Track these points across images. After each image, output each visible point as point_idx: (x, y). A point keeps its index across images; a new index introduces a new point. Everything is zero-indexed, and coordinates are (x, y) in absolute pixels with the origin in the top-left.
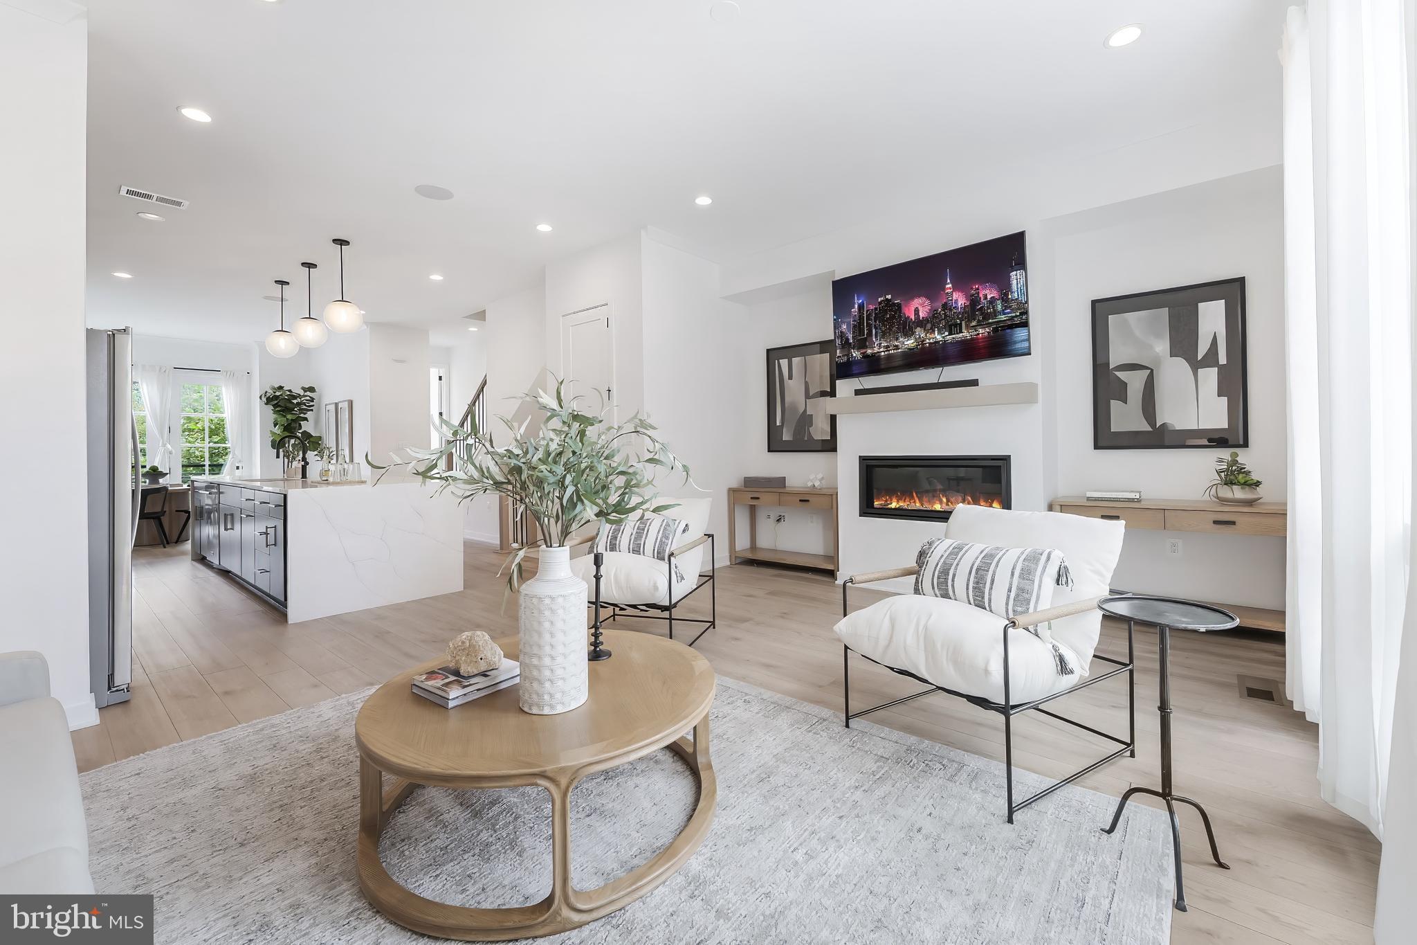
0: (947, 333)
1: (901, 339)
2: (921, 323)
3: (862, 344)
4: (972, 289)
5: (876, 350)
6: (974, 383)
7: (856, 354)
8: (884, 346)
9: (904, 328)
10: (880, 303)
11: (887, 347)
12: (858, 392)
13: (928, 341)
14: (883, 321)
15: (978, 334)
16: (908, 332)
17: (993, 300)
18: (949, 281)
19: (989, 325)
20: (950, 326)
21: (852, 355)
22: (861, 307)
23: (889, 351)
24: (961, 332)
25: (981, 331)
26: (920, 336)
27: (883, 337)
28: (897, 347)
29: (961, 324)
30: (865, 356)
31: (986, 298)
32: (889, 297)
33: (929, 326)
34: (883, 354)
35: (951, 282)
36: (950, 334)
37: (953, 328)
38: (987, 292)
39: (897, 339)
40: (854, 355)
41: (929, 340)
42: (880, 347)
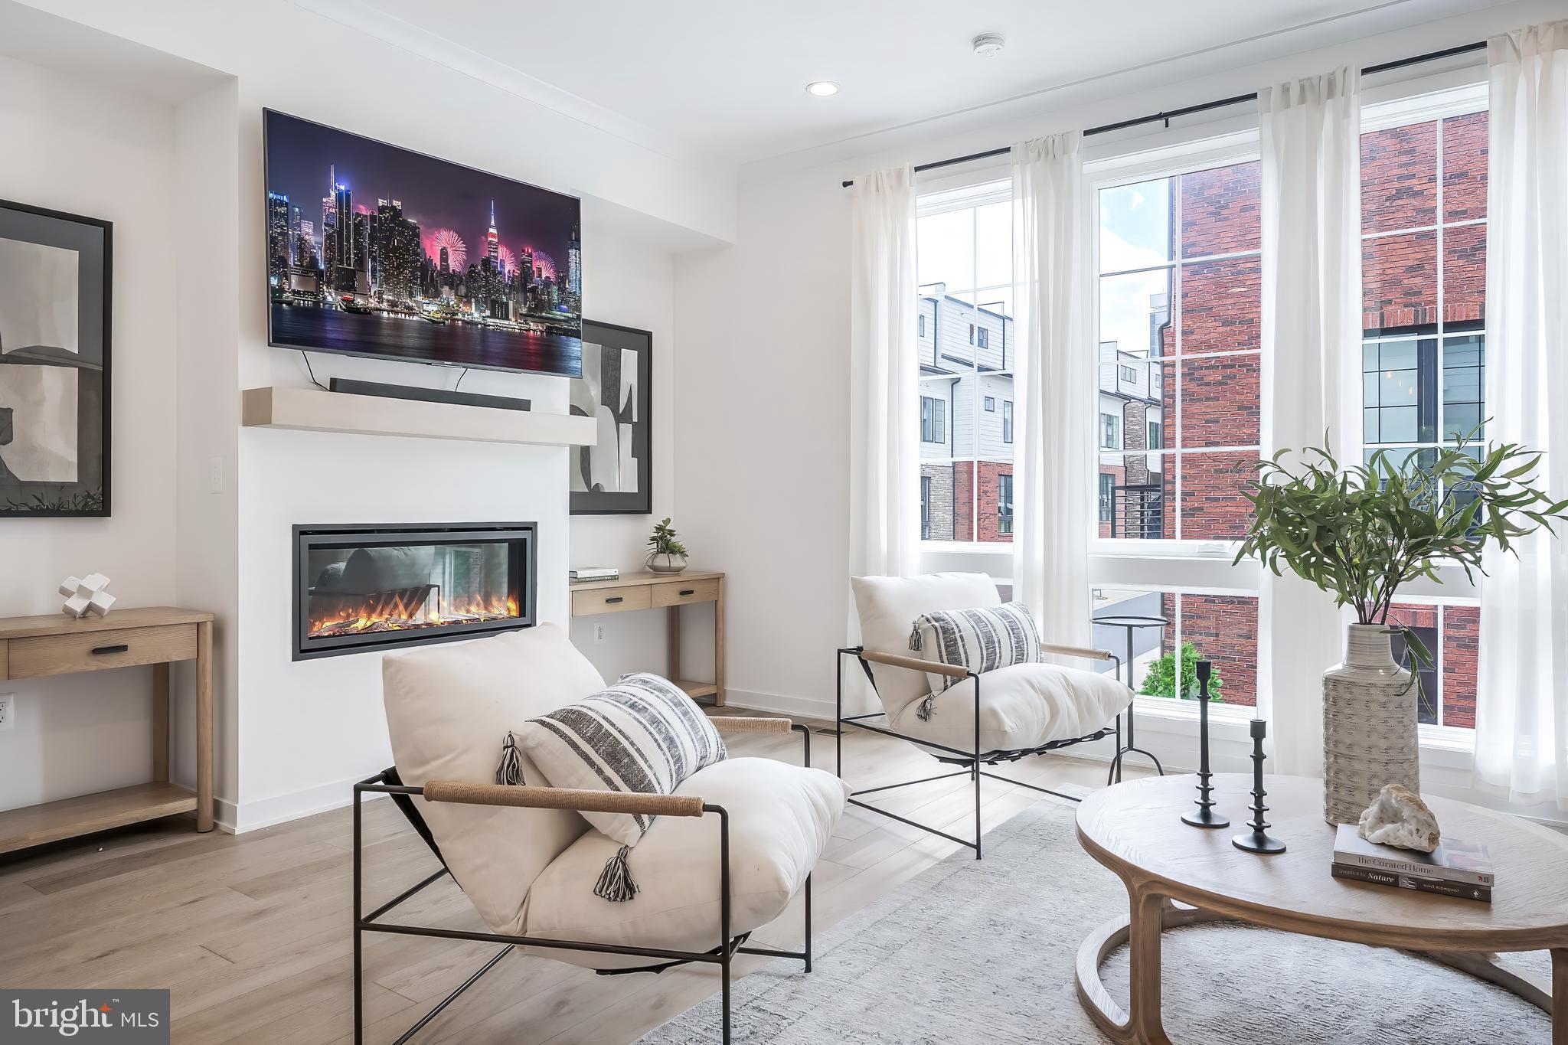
0: (488, 313)
1: (419, 298)
2: (452, 280)
3: (347, 282)
4: (524, 251)
5: (373, 303)
6: (523, 405)
7: (332, 298)
8: (388, 301)
9: (423, 278)
10: (382, 210)
11: (393, 304)
12: (335, 385)
13: (460, 316)
14: (388, 251)
15: (529, 330)
16: (431, 288)
17: (547, 283)
18: (493, 223)
19: (543, 320)
20: (494, 302)
21: (325, 298)
22: (343, 200)
23: (397, 313)
24: (507, 318)
25: (533, 326)
26: (448, 303)
27: (387, 280)
28: (410, 311)
29: (507, 304)
30: (351, 309)
31: (540, 276)
32: (397, 204)
33: (463, 290)
34: (385, 314)
35: (497, 226)
36: (493, 316)
37: (499, 309)
38: (542, 264)
39: (411, 295)
40: (330, 299)
41: (464, 315)
42: (381, 300)
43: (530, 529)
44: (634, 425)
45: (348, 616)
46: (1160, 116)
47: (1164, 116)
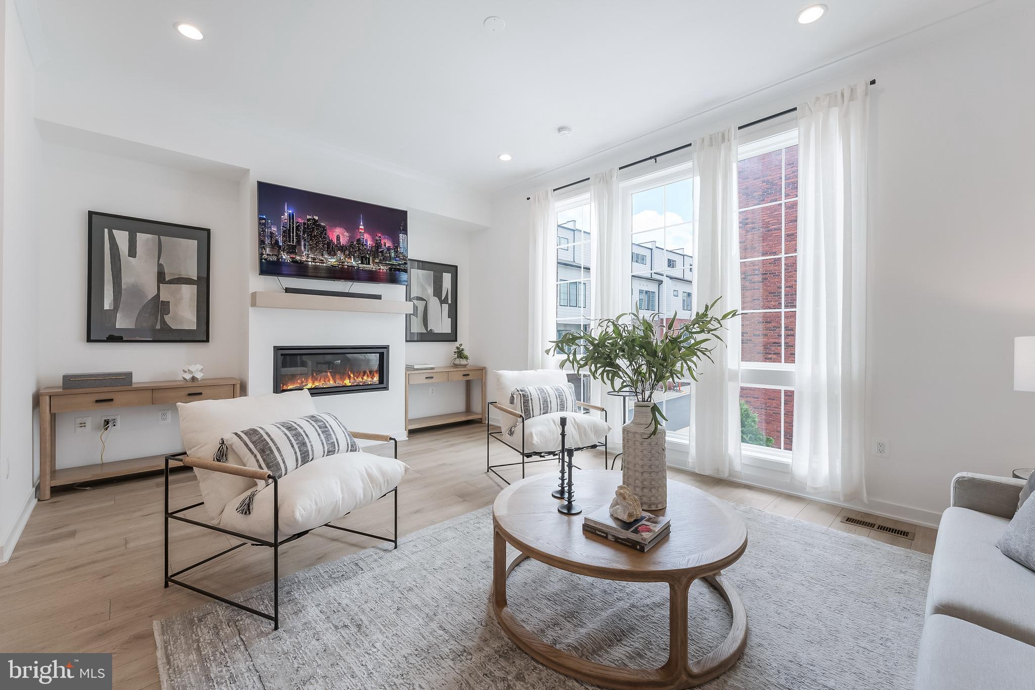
0: (360, 262)
1: (326, 256)
2: (342, 249)
3: (292, 250)
4: (377, 235)
5: (304, 259)
6: (378, 297)
7: (285, 257)
8: (311, 258)
9: (328, 248)
10: (309, 220)
11: (314, 259)
12: (288, 290)
13: (346, 263)
14: (311, 237)
15: (380, 269)
16: (332, 253)
17: (389, 249)
18: (361, 224)
19: (387, 265)
20: (362, 257)
21: (282, 257)
22: (291, 217)
23: (316, 262)
24: (369, 264)
25: (382, 267)
26: (340, 258)
27: (311, 249)
28: (322, 261)
29: (369, 258)
30: (294, 261)
31: (385, 246)
32: (316, 218)
33: (347, 252)
34: (310, 263)
35: (363, 225)
36: (362, 263)
37: (364, 259)
38: (386, 241)
39: (322, 255)
40: (284, 257)
41: (348, 263)
42: (308, 257)
43: (386, 348)
44: (449, 304)
45: (302, 382)
46: (651, 158)
47: (655, 157)
